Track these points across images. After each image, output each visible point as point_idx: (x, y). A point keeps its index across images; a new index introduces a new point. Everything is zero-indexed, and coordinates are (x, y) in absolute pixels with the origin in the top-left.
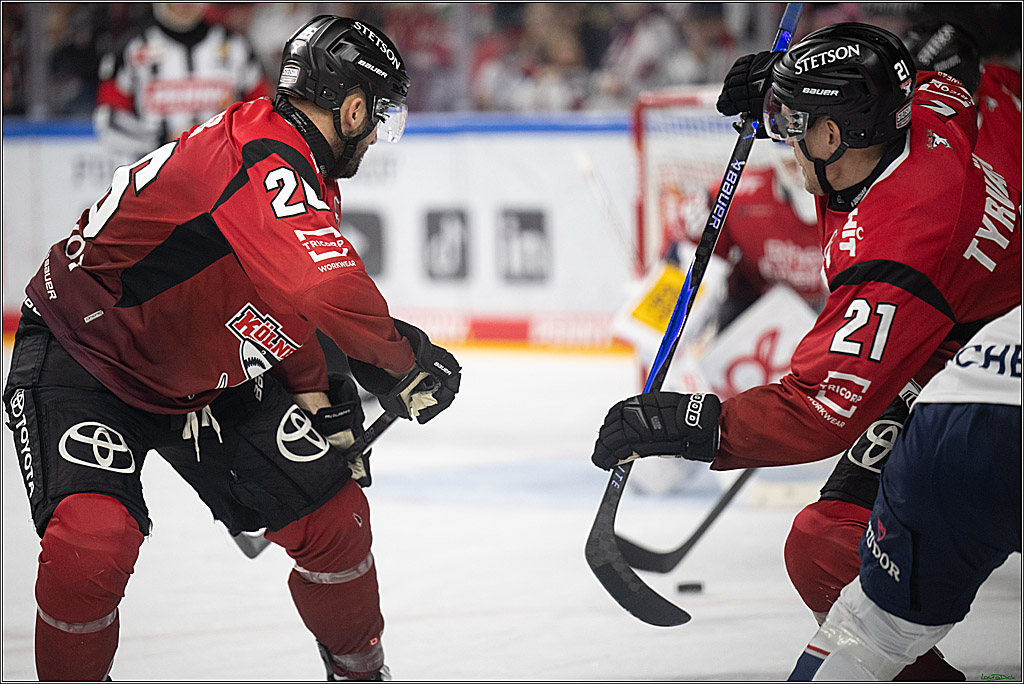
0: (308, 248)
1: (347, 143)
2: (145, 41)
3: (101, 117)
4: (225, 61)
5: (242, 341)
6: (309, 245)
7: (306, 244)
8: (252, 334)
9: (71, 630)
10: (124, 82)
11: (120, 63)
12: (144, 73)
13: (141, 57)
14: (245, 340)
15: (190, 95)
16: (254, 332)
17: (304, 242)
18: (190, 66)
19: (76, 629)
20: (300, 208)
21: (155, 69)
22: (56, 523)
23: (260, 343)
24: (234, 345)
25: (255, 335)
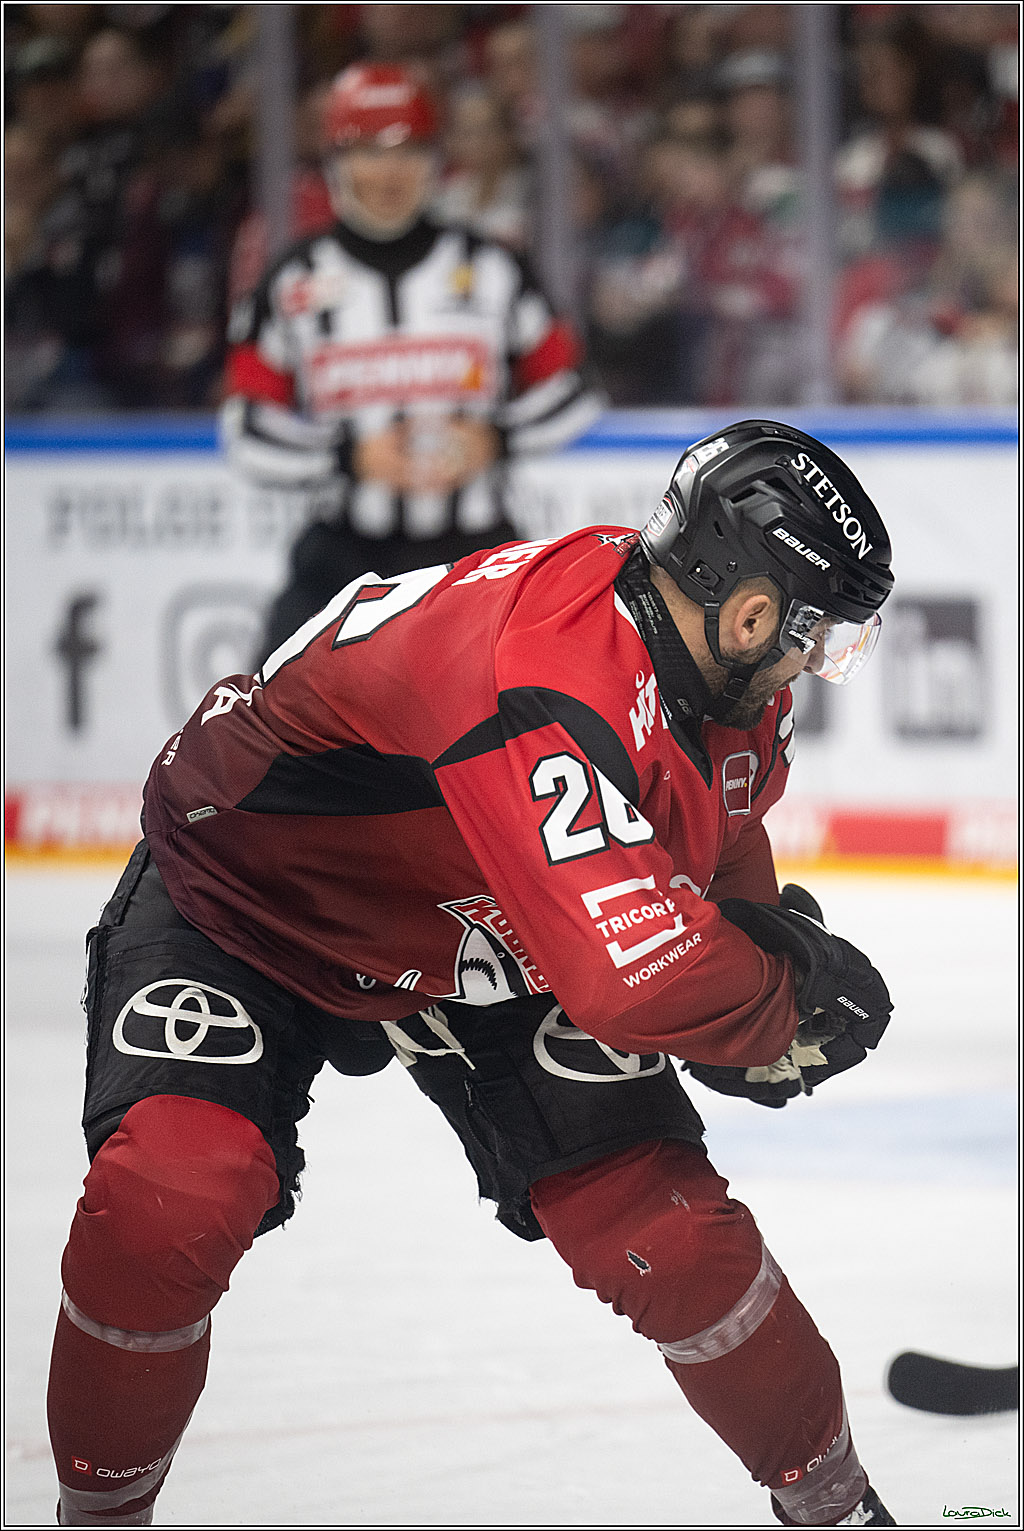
0: (607, 935)
1: (733, 673)
2: (309, 265)
3: (231, 417)
4: (465, 299)
5: (468, 928)
6: (609, 927)
7: (602, 926)
8: (487, 919)
9: (130, 1345)
10: (274, 347)
11: (263, 311)
12: (305, 328)
13: (300, 297)
14: (473, 927)
15: (392, 370)
16: (491, 916)
17: (599, 920)
18: (394, 312)
19: (138, 1343)
20: (592, 840)
21: (326, 321)
22: (121, 1142)
23: (499, 937)
24: (454, 933)
25: (492, 921)
